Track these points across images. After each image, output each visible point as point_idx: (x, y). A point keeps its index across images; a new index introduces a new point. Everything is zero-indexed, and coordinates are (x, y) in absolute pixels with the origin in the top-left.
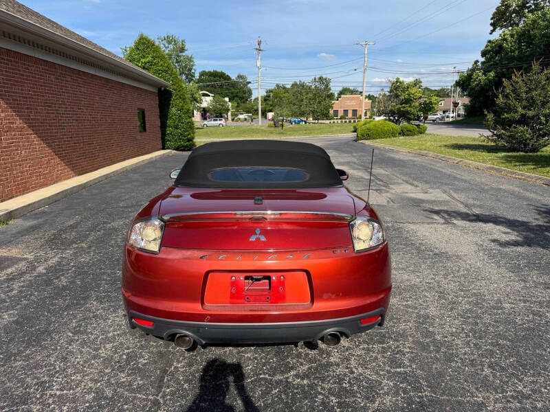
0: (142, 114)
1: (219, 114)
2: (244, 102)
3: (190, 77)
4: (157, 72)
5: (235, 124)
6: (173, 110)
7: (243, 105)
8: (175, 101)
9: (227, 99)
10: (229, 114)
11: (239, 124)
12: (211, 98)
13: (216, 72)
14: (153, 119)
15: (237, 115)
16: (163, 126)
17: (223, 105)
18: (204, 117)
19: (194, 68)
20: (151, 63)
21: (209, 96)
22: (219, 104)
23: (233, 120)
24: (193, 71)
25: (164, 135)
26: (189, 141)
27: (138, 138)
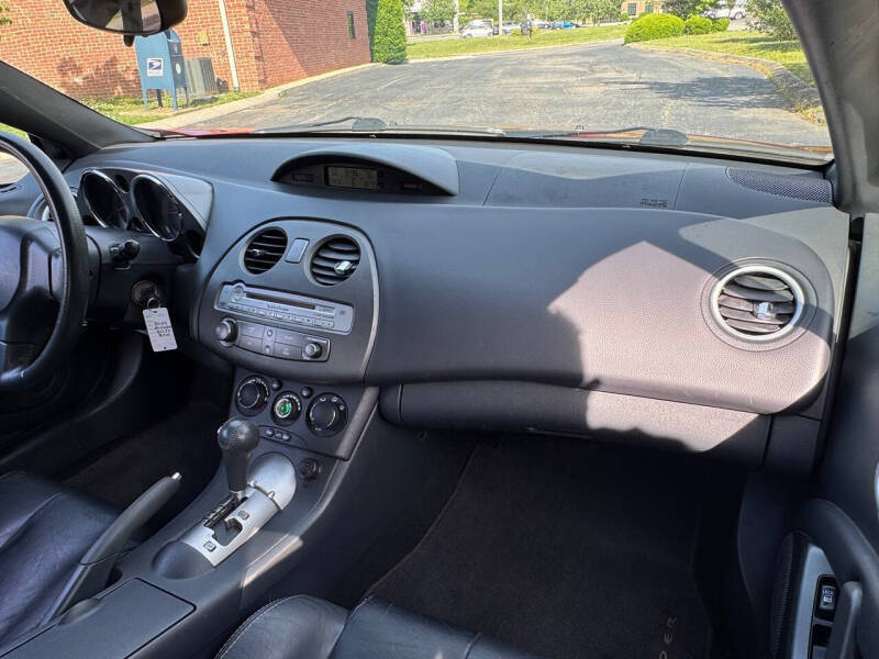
0: (351, 17)
1: (439, 22)
6: (382, 12)
10: (456, 19)
14: (361, 24)
16: (372, 34)
17: (445, 7)
22: (440, 5)
23: (460, 29)
25: (372, 44)
26: (400, 50)
27: (349, 45)
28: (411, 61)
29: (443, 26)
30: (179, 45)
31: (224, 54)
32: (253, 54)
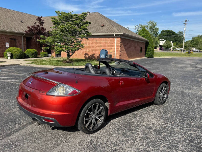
0: (141, 48)
1: (167, 48)
2: (180, 43)
3: (156, 35)
4: (146, 38)
5: (173, 52)
6: (149, 47)
7: (179, 44)
8: (150, 45)
9: (171, 42)
10: (172, 48)
11: (175, 52)
12: (165, 42)
13: (169, 30)
14: (144, 50)
15: (175, 48)
16: (146, 51)
17: (169, 45)
18: (161, 49)
19: (158, 32)
20: (145, 35)
21: (164, 41)
22: (168, 44)
23: (173, 50)
24: (158, 33)
25: (145, 53)
26: (152, 55)
27: (140, 54)
28: (155, 58)
29: (168, 49)
30: (107, 53)
31: (114, 54)
32: (119, 55)
